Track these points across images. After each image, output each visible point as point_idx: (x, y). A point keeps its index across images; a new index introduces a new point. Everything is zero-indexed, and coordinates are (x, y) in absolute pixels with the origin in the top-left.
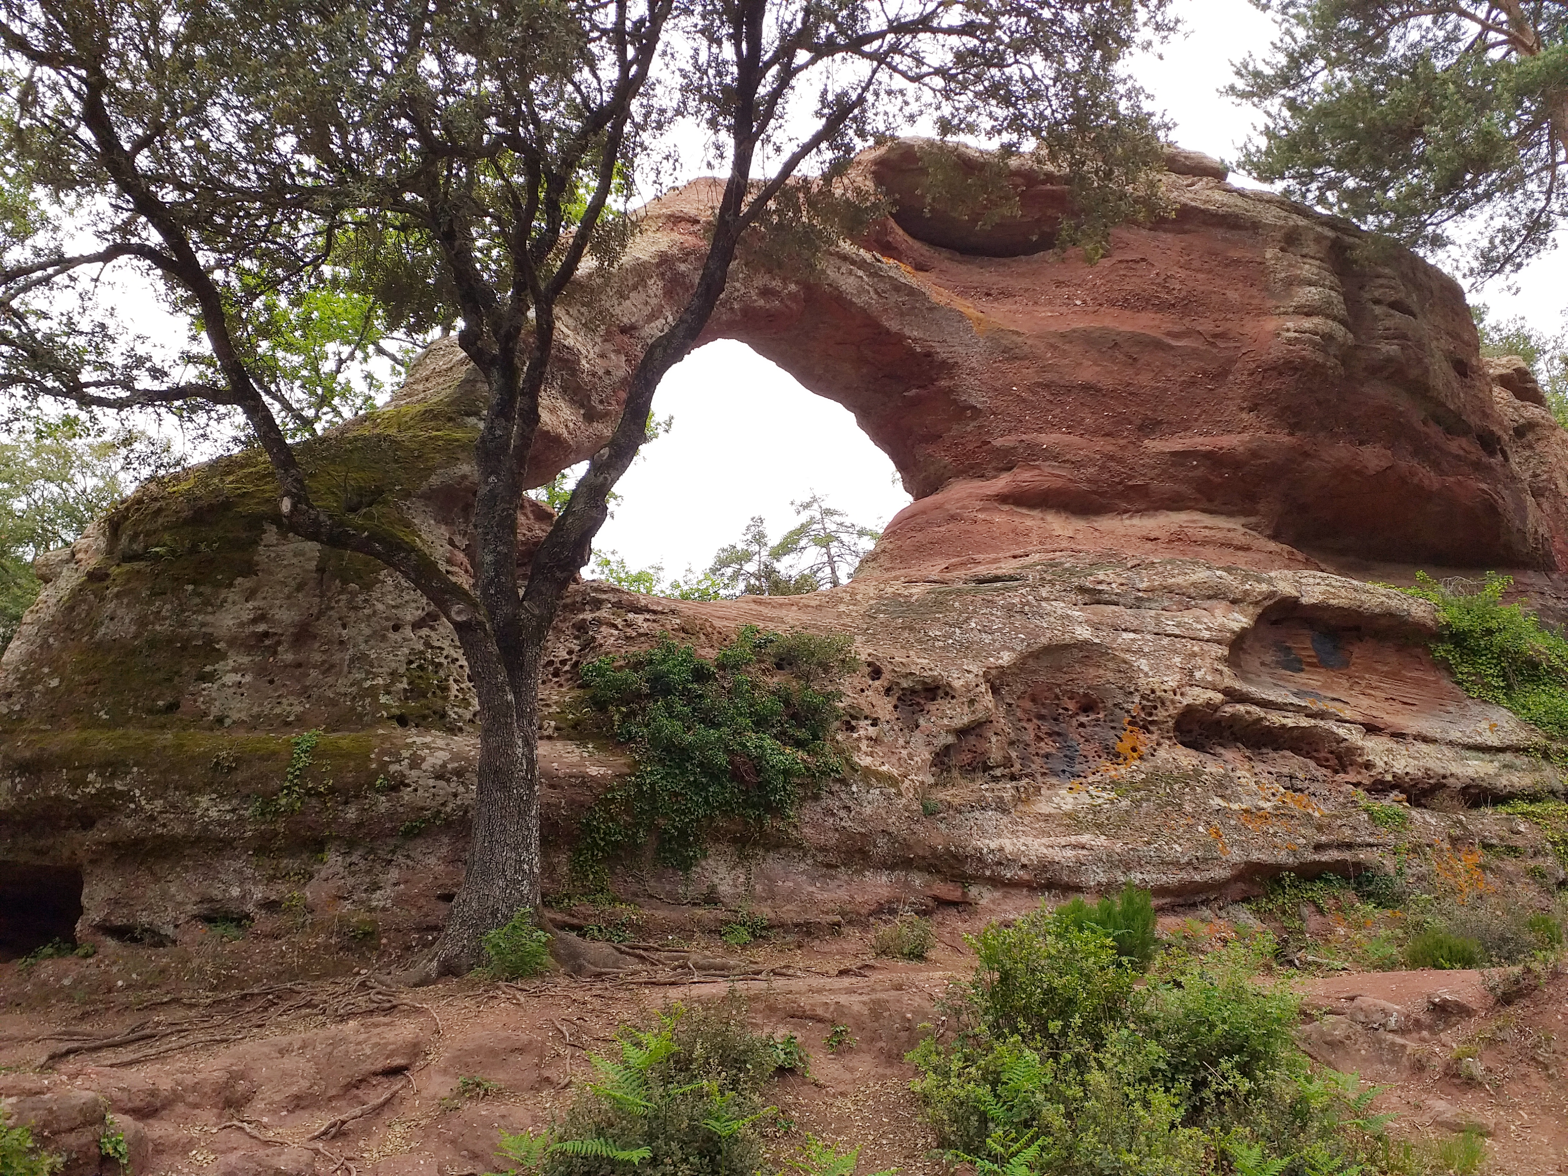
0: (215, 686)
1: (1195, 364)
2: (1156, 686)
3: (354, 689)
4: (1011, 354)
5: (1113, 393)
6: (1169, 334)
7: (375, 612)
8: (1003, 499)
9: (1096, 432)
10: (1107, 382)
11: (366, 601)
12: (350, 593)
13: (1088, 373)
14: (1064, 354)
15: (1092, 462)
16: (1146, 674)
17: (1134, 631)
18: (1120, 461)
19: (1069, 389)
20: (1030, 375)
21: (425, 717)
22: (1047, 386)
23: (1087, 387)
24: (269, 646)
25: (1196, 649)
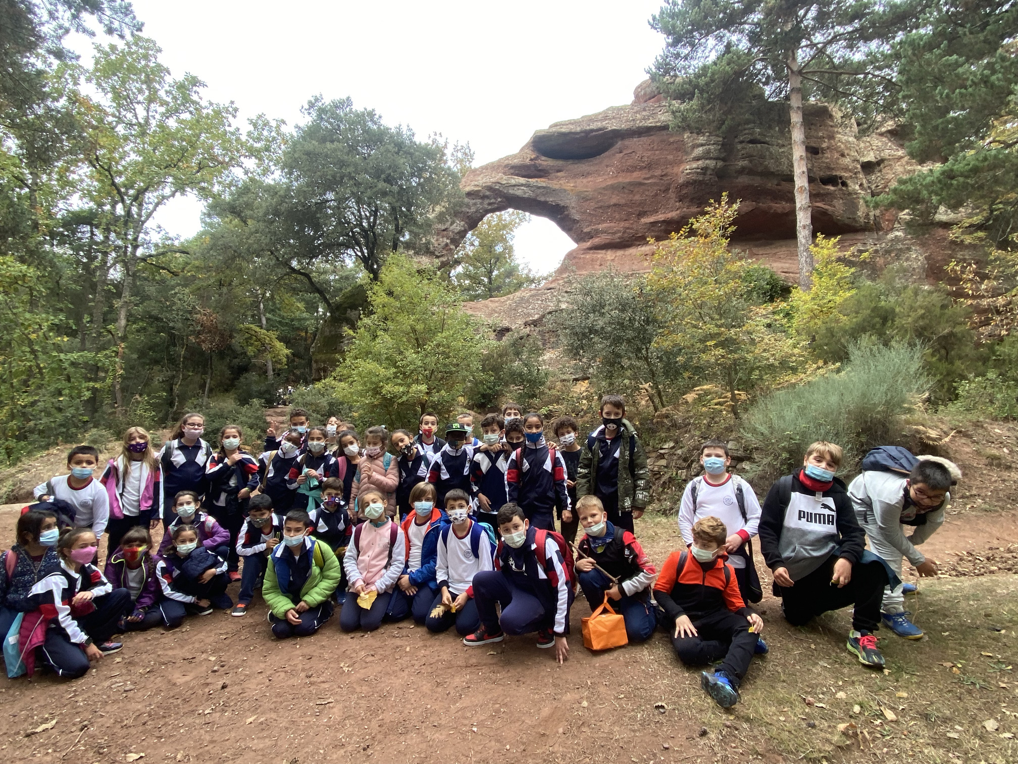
1: (656, 188)
4: (585, 199)
5: (626, 205)
6: (645, 179)
8: (590, 249)
9: (621, 220)
10: (623, 201)
13: (614, 200)
14: (605, 195)
15: (619, 231)
18: (632, 229)
19: (609, 207)
20: (593, 204)
22: (601, 207)
23: (615, 205)
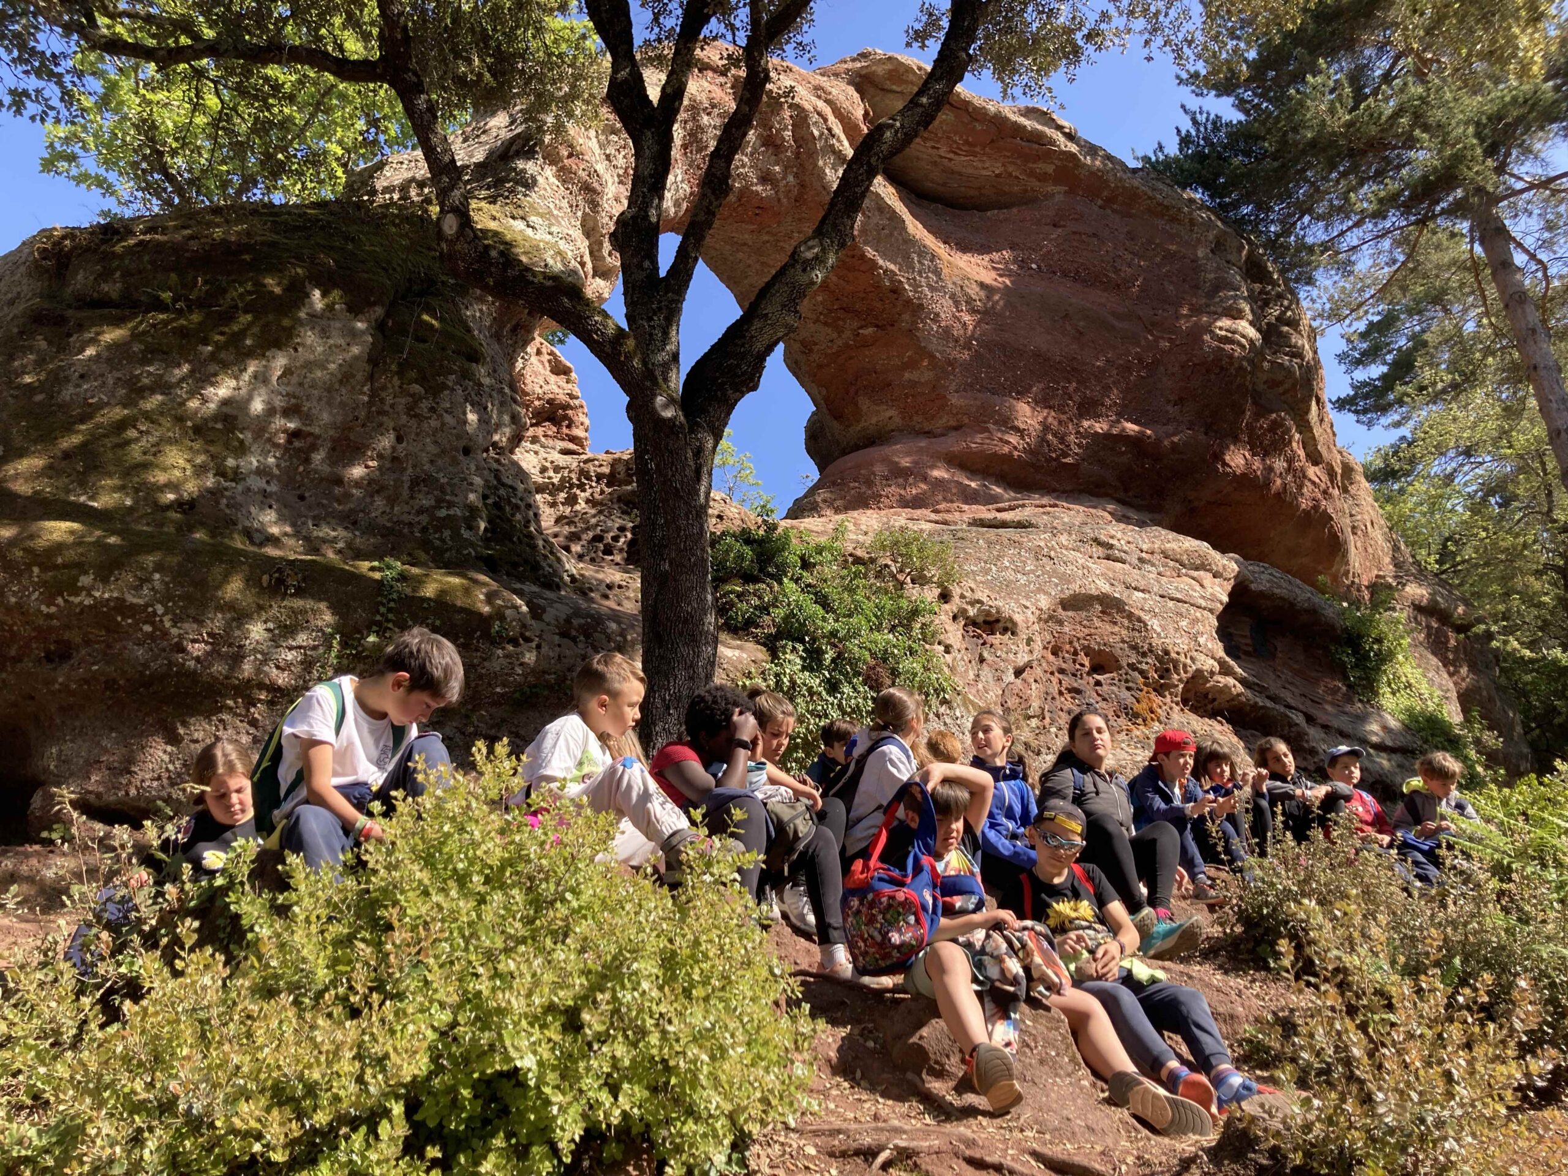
0: (240, 488)
2: (1170, 648)
3: (424, 519)
4: (973, 306)
5: (1059, 365)
6: (1113, 313)
7: (443, 424)
8: (951, 458)
9: (1040, 402)
10: (1055, 353)
11: (432, 410)
12: (412, 396)
14: (1021, 316)
16: (1159, 634)
17: (1143, 591)
18: (1059, 436)
19: (1021, 353)
20: (989, 331)
21: (515, 565)
22: (1003, 346)
23: (1037, 354)
24: (300, 450)
25: (1198, 615)
